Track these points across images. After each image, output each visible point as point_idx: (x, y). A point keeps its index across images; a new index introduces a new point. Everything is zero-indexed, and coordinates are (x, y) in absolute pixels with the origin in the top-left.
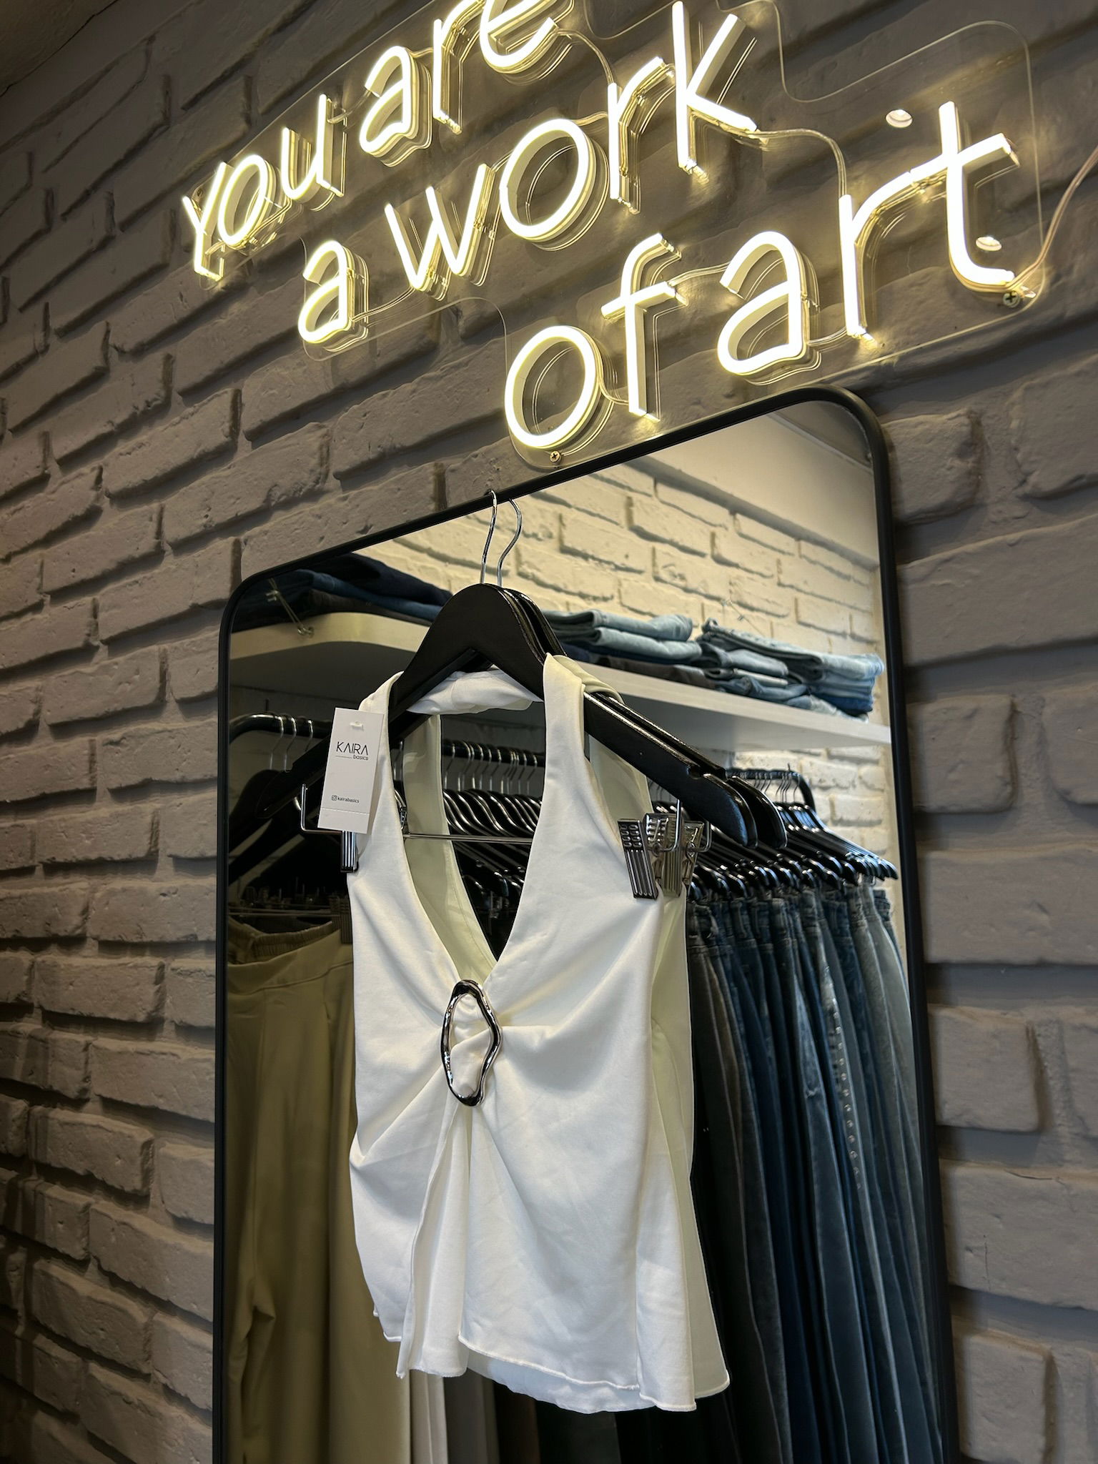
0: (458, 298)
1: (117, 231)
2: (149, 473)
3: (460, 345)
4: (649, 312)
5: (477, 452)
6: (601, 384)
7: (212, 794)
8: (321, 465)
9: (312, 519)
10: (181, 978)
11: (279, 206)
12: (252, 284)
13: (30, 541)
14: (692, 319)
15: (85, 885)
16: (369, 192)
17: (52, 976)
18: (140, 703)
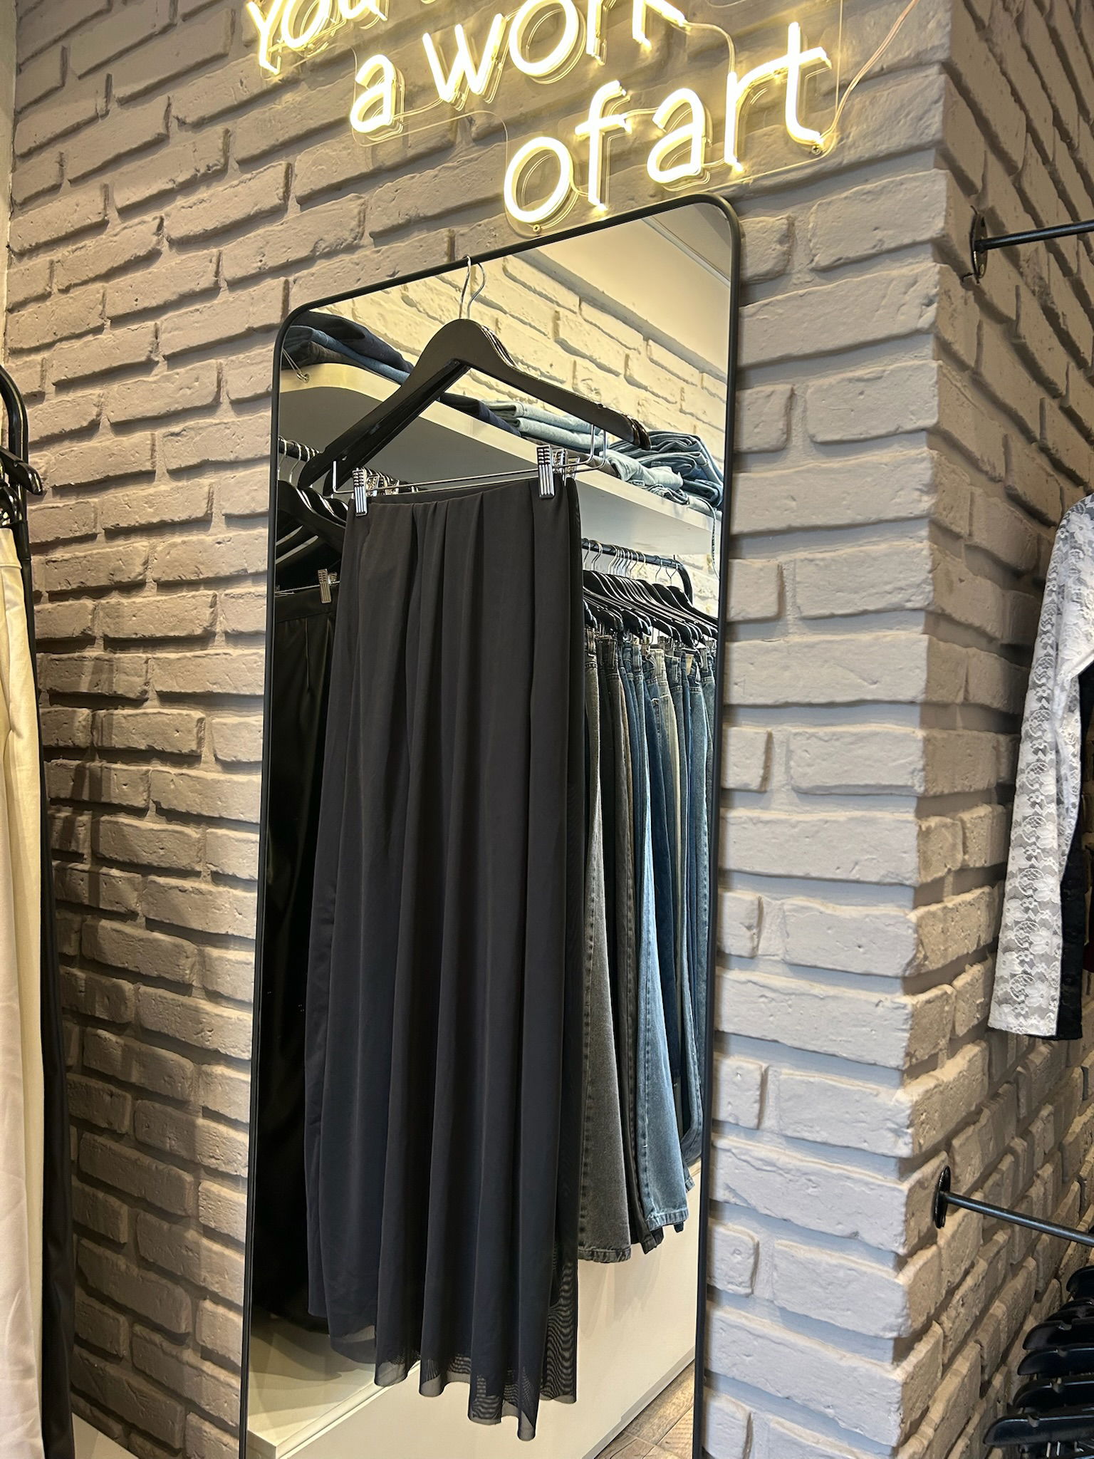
0: (473, 110)
1: (178, 20)
2: (210, 224)
3: (471, 145)
4: (607, 135)
5: (480, 223)
6: (572, 180)
7: (266, 468)
8: (359, 226)
9: (351, 266)
10: (233, 600)
11: (333, 20)
12: (304, 81)
13: (91, 275)
14: (633, 143)
15: (145, 543)
16: (410, 20)
17: (115, 613)
18: (198, 404)
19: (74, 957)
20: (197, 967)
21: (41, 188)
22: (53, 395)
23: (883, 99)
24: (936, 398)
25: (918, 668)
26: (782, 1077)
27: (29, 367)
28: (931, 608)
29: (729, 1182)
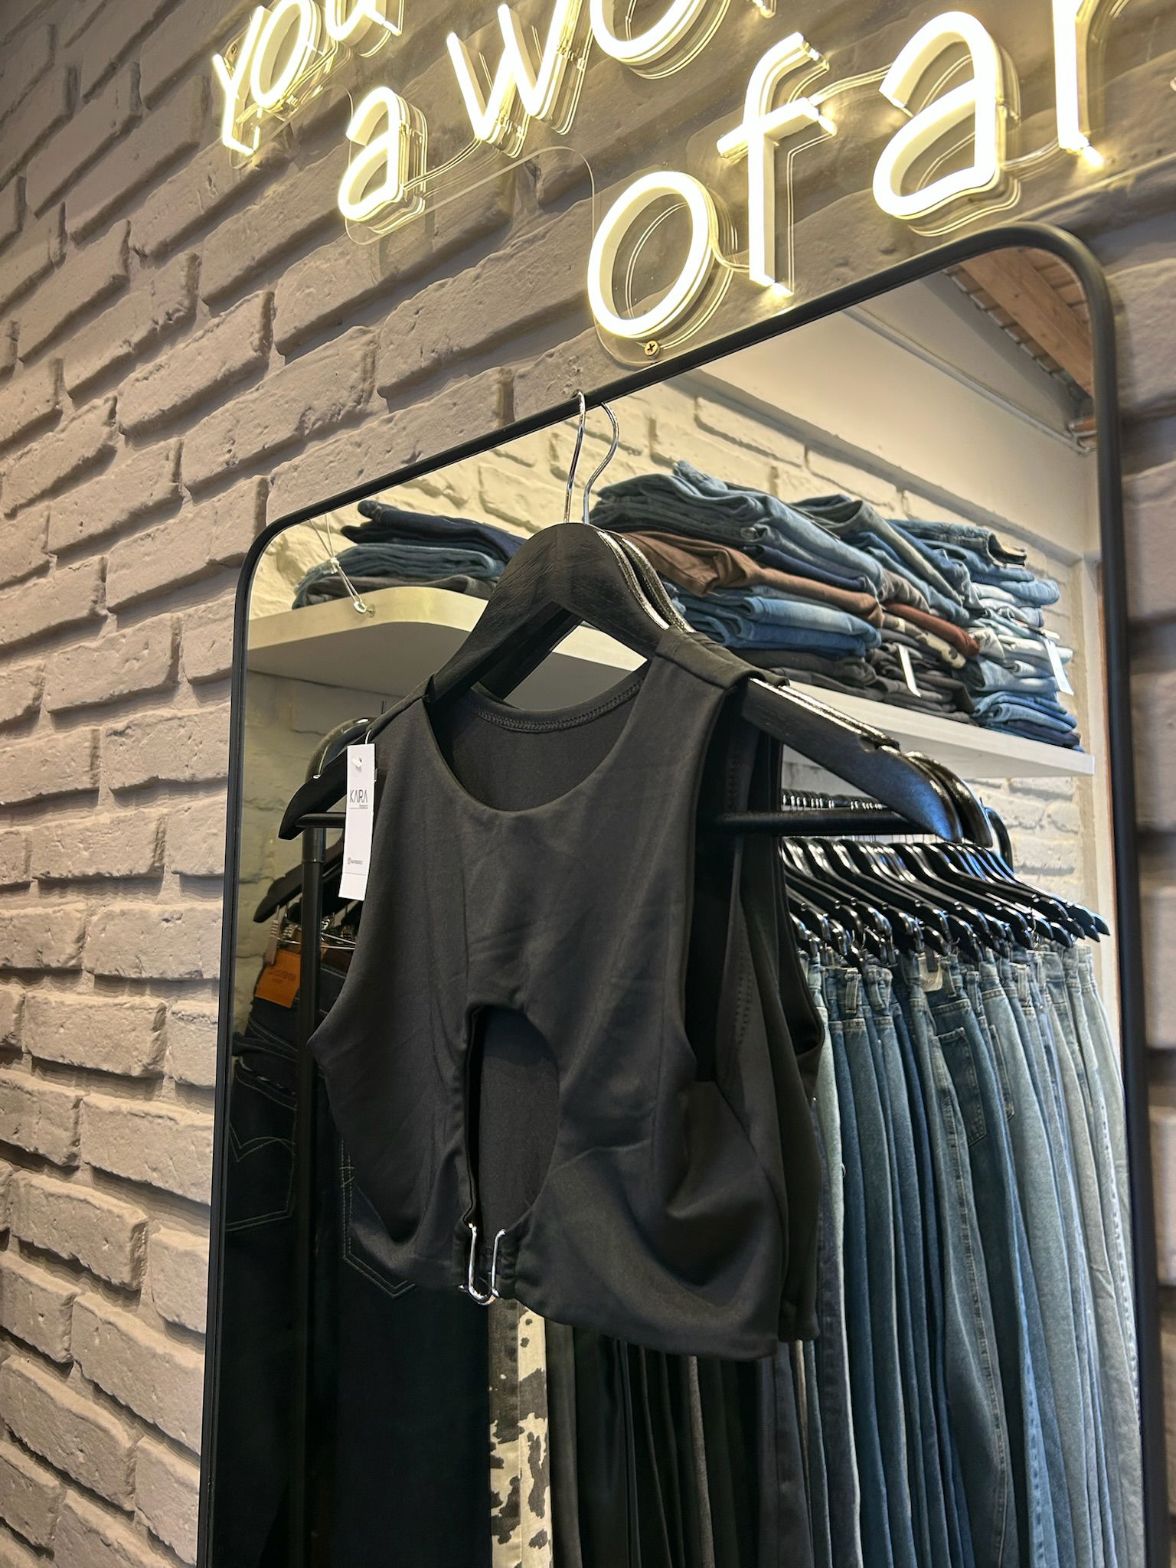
0: (536, 149)
1: (142, 108)
2: (167, 401)
3: (537, 213)
4: (783, 144)
5: (553, 350)
6: (716, 245)
7: (222, 797)
8: (364, 380)
9: (350, 448)
10: (182, 1024)
11: (323, 54)
12: (293, 159)
13: (37, 491)
14: (840, 150)
15: (81, 906)
16: (432, 24)
17: (43, 1015)
18: (148, 685)
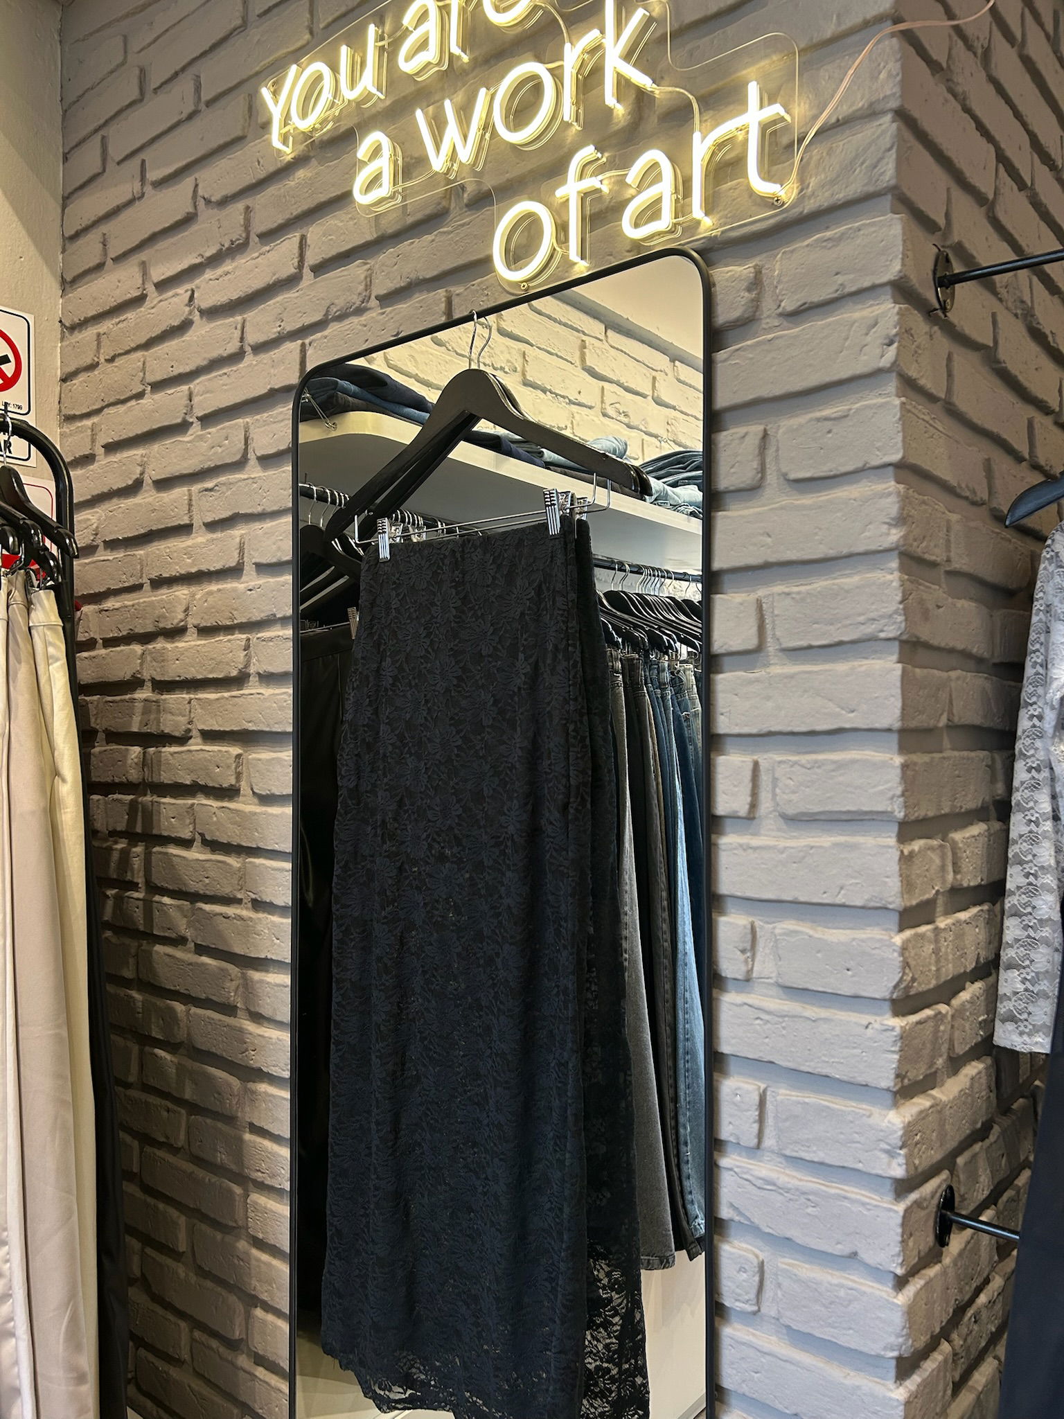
0: (464, 178)
1: (202, 106)
2: (235, 294)
3: (464, 210)
4: (584, 196)
5: (474, 283)
6: (554, 241)
7: (288, 519)
8: (366, 290)
9: (358, 327)
10: (264, 643)
11: (336, 101)
12: (314, 157)
13: (133, 345)
14: (609, 202)
15: (186, 592)
16: (404, 97)
17: (160, 658)
18: (229, 461)
19: (131, 980)
20: (241, 989)
21: (87, 267)
22: (103, 456)
23: (838, 151)
24: (901, 434)
25: (893, 696)
26: (779, 1098)
27: (82, 432)
28: (904, 637)
29: (731, 1201)
